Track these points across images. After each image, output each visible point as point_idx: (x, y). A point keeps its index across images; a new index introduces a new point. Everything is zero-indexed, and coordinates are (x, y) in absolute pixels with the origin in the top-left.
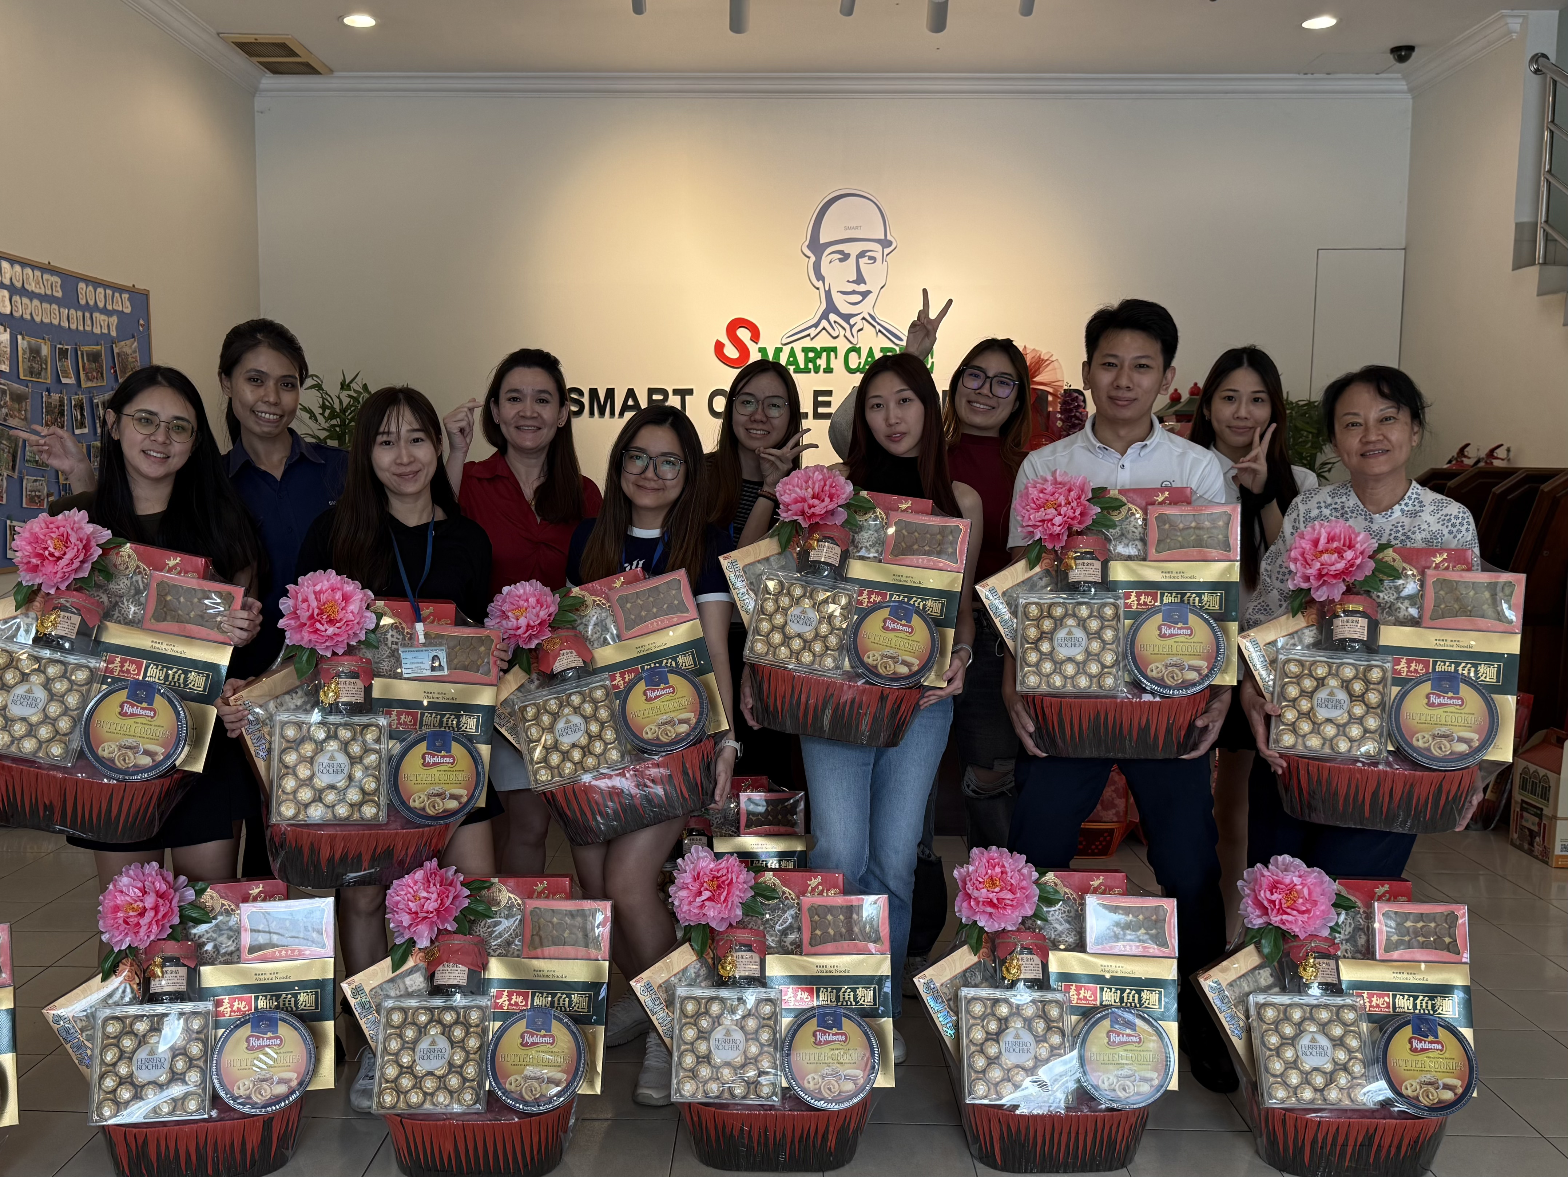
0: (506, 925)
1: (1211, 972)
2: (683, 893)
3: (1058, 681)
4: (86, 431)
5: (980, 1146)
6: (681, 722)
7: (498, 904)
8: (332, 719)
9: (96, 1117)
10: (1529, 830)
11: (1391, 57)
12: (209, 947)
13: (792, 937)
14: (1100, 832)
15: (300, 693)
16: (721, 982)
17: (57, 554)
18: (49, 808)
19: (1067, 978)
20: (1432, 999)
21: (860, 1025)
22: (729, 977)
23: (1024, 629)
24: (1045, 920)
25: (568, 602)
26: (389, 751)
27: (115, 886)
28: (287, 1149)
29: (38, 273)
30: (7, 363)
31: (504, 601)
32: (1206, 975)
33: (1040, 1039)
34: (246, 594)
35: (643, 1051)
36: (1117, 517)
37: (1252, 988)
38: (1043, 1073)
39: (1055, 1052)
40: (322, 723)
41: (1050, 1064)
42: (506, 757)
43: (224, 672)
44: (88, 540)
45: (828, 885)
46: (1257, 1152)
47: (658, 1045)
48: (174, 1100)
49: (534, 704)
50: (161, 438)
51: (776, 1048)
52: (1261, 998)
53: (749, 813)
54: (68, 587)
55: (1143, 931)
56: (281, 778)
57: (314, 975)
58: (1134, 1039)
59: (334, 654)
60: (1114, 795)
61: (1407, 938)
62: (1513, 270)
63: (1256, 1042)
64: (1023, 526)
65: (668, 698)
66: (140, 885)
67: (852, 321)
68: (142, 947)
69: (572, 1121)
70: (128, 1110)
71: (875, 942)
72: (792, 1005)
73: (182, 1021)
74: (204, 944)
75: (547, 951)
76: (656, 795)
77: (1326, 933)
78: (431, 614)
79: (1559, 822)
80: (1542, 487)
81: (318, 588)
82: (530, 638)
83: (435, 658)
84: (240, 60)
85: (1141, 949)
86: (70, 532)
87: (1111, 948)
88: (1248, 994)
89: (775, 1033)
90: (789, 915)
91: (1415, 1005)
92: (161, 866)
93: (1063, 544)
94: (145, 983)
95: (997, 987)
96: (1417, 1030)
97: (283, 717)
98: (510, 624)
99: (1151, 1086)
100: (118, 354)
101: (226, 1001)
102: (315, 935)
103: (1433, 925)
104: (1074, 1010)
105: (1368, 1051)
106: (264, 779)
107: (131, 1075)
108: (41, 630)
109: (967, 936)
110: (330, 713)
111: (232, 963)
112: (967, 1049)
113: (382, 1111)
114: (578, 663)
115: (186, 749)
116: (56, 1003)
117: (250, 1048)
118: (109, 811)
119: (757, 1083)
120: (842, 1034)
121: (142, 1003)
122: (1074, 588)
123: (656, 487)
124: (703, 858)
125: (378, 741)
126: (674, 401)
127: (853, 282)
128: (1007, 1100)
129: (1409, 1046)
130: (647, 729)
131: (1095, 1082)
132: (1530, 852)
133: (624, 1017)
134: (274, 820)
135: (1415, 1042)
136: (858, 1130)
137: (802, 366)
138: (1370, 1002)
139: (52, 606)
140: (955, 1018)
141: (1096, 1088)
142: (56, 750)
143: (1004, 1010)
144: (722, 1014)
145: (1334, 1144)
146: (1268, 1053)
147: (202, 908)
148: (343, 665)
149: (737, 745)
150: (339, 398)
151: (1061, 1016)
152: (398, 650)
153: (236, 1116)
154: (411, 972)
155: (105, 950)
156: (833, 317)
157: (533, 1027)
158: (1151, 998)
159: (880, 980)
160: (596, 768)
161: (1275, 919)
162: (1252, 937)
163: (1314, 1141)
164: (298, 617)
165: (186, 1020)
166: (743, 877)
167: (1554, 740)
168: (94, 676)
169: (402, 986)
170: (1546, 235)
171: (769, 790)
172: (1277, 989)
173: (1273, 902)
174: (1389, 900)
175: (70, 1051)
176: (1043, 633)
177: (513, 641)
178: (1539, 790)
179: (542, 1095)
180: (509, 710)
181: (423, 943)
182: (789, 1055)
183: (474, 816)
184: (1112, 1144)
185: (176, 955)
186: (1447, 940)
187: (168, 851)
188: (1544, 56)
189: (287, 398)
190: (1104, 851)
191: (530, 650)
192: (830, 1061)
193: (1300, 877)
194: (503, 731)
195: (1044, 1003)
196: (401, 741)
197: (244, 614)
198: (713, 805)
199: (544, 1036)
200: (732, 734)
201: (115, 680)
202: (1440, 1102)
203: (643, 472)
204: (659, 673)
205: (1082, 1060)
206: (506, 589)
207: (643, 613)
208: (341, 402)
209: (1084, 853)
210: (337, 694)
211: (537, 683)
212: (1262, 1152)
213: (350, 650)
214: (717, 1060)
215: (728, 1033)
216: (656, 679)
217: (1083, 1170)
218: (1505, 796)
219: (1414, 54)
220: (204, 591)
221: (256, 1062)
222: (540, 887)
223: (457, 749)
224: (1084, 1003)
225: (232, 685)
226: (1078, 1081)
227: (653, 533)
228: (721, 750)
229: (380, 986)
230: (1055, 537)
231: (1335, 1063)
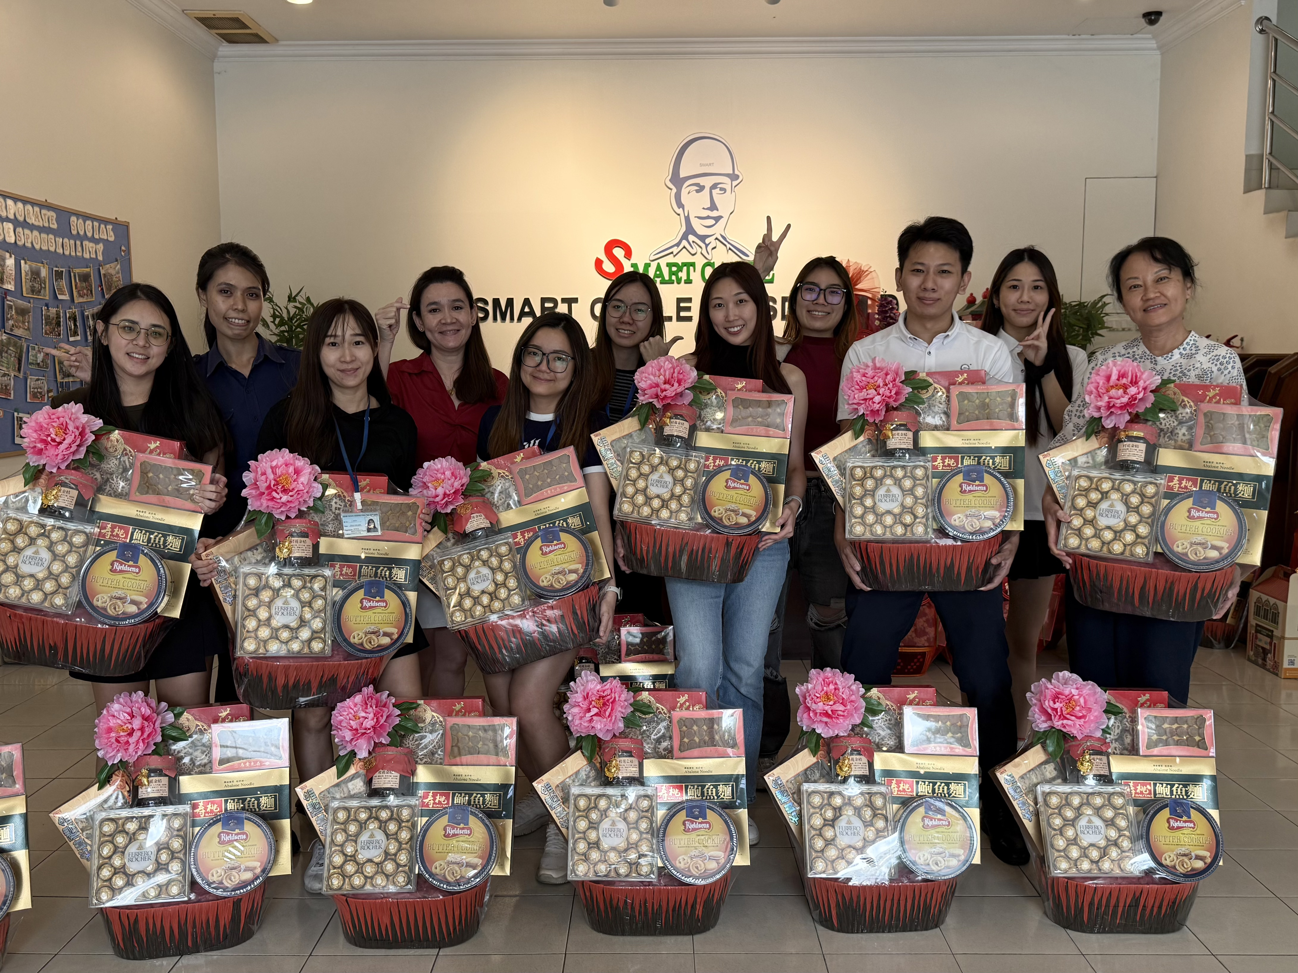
0: (430, 739)
1: (1006, 767)
2: (575, 710)
3: (879, 530)
4: (79, 338)
5: (820, 911)
6: (571, 572)
7: (424, 721)
8: (287, 571)
9: (95, 901)
10: (1263, 648)
11: (1143, 20)
12: (186, 760)
13: (665, 744)
14: (915, 655)
15: (260, 550)
16: (608, 782)
17: (58, 440)
18: (53, 648)
19: (889, 774)
20: (1185, 786)
21: (721, 815)
22: (614, 778)
23: (851, 488)
24: (870, 727)
25: (478, 474)
26: (333, 597)
27: (108, 711)
28: (253, 924)
29: (37, 209)
30: (13, 283)
31: (425, 474)
32: (1002, 770)
33: (868, 824)
34: (214, 471)
35: (544, 840)
36: (925, 395)
37: (1039, 780)
38: (870, 852)
39: (880, 835)
40: (279, 575)
41: (876, 844)
42: (429, 602)
43: (197, 535)
44: (84, 428)
45: (694, 702)
46: (1045, 913)
47: (556, 834)
48: (160, 886)
49: (450, 559)
50: (141, 342)
51: (652, 835)
52: (1047, 788)
53: (628, 644)
54: (68, 467)
55: (950, 735)
56: (244, 619)
57: (273, 782)
58: (944, 823)
59: (288, 517)
60: (926, 625)
61: (1164, 738)
62: (1245, 192)
63: (1043, 824)
64: (849, 404)
65: (560, 552)
66: (129, 710)
67: (707, 241)
68: (131, 761)
69: (487, 898)
70: (122, 895)
71: (732, 747)
72: (665, 800)
73: (165, 821)
74: (182, 758)
75: (465, 759)
76: (552, 632)
77: (1099, 734)
78: (367, 485)
79: (1286, 641)
80: (1269, 369)
81: (274, 464)
82: (447, 504)
83: (370, 521)
84: (201, 31)
85: (948, 749)
86: (68, 421)
87: (925, 749)
88: (1036, 785)
89: (651, 824)
90: (662, 726)
91: (1172, 792)
92: (146, 695)
93: (882, 418)
94: (134, 791)
95: (832, 782)
96: (1173, 812)
97: (246, 569)
98: (430, 493)
99: (959, 861)
100: (104, 275)
101: (201, 804)
102: (273, 749)
103: (1185, 726)
104: (895, 800)
105: (1134, 829)
106: (231, 620)
107: (124, 866)
108: (46, 502)
109: (808, 741)
110: (285, 565)
111: (205, 773)
112: (808, 833)
113: (331, 892)
114: (486, 524)
115: (166, 599)
116: (61, 808)
117: (221, 843)
118: (103, 650)
119: (637, 864)
120: (706, 823)
121: (132, 807)
122: (890, 454)
123: (549, 378)
124: (592, 681)
125: (324, 589)
126: (562, 309)
127: (707, 209)
128: (841, 875)
129: (1167, 825)
130: (543, 578)
131: (913, 858)
132: (1264, 666)
133: (528, 812)
134: (239, 654)
135: (1172, 822)
136: (721, 899)
137: (667, 278)
138: (1136, 789)
139: (55, 483)
140: (798, 808)
141: (914, 863)
142: (59, 601)
143: (838, 801)
144: (609, 808)
145: (1107, 905)
146: (1053, 832)
147: (179, 728)
148: (295, 526)
149: (617, 590)
150: (286, 308)
151: (885, 805)
152: (339, 514)
153: (211, 898)
154: (353, 778)
155: (101, 763)
156: (691, 238)
157: (454, 821)
158: (957, 789)
159: (737, 778)
160: (501, 610)
161: (1058, 724)
162: (1040, 738)
163: (1091, 904)
164: (258, 488)
165: (169, 821)
166: (625, 696)
167: (1281, 575)
168: (89, 540)
169: (345, 790)
170: (1271, 164)
171: (645, 625)
172: (1059, 781)
173: (1056, 710)
174: (1150, 706)
175: (73, 847)
176: (866, 490)
177: (432, 507)
178: (1270, 616)
179: (462, 877)
180: (430, 563)
181: (363, 754)
182: (663, 840)
183: (405, 650)
184: (927, 908)
185: (160, 767)
186: (1197, 738)
187: (152, 682)
188: (1267, 18)
189: (252, 306)
190: (918, 671)
191: (447, 514)
192: (697, 844)
193: (1077, 689)
194: (425, 581)
195: (871, 794)
196: (343, 589)
197: (213, 488)
198: (598, 640)
199: (463, 829)
200: (613, 581)
201: (107, 543)
202: (1193, 869)
203: (539, 365)
204: (552, 532)
205: (902, 842)
206: (426, 464)
207: (540, 483)
208: (288, 312)
209: (902, 672)
210: (290, 551)
211: (452, 541)
212: (1049, 912)
213: (301, 515)
214: (605, 845)
215: (613, 823)
216: (550, 537)
217: (904, 930)
218: (1243, 621)
219: (1162, 19)
220: (178, 469)
221: (226, 854)
222: (458, 707)
223: (388, 594)
224: (903, 794)
225: (203, 543)
226: (899, 858)
227: (548, 417)
228: (605, 594)
229: (328, 790)
230: (875, 413)
231: (1108, 839)
